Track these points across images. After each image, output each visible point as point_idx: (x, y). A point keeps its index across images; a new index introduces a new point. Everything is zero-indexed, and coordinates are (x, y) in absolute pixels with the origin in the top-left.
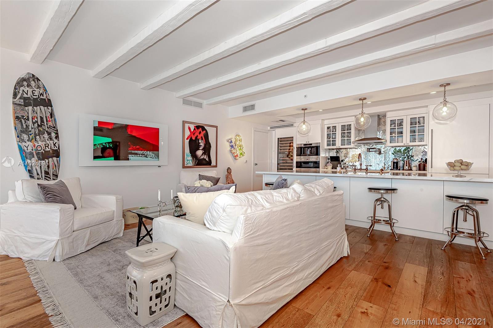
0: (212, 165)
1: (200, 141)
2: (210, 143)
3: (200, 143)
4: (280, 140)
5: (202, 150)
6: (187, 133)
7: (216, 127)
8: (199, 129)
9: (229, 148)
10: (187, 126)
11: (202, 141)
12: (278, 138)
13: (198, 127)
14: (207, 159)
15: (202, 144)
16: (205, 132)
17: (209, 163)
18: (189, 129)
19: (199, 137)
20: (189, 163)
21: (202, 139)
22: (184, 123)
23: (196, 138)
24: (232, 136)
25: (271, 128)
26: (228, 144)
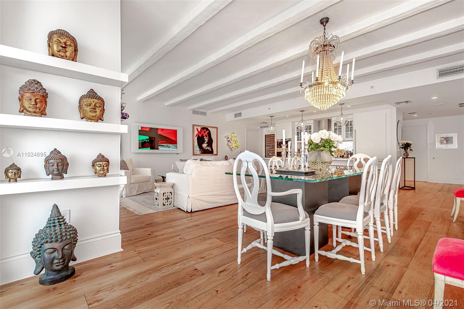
0: (214, 153)
1: (205, 138)
2: (212, 139)
3: (205, 139)
4: (266, 136)
5: (206, 143)
6: (196, 132)
7: (217, 128)
8: (204, 129)
9: (227, 142)
10: (195, 128)
11: (207, 138)
12: (265, 135)
13: (203, 128)
14: (210, 150)
15: (206, 139)
16: (208, 131)
17: (211, 152)
18: (197, 129)
19: (204, 135)
20: (197, 152)
21: (206, 136)
22: (194, 126)
23: (202, 135)
24: (229, 134)
25: (261, 127)
26: (226, 140)
